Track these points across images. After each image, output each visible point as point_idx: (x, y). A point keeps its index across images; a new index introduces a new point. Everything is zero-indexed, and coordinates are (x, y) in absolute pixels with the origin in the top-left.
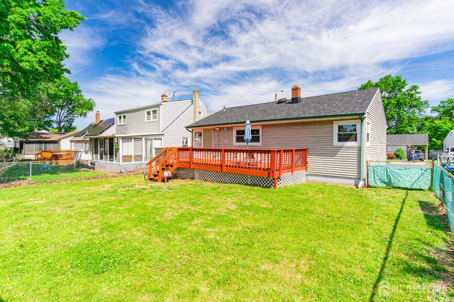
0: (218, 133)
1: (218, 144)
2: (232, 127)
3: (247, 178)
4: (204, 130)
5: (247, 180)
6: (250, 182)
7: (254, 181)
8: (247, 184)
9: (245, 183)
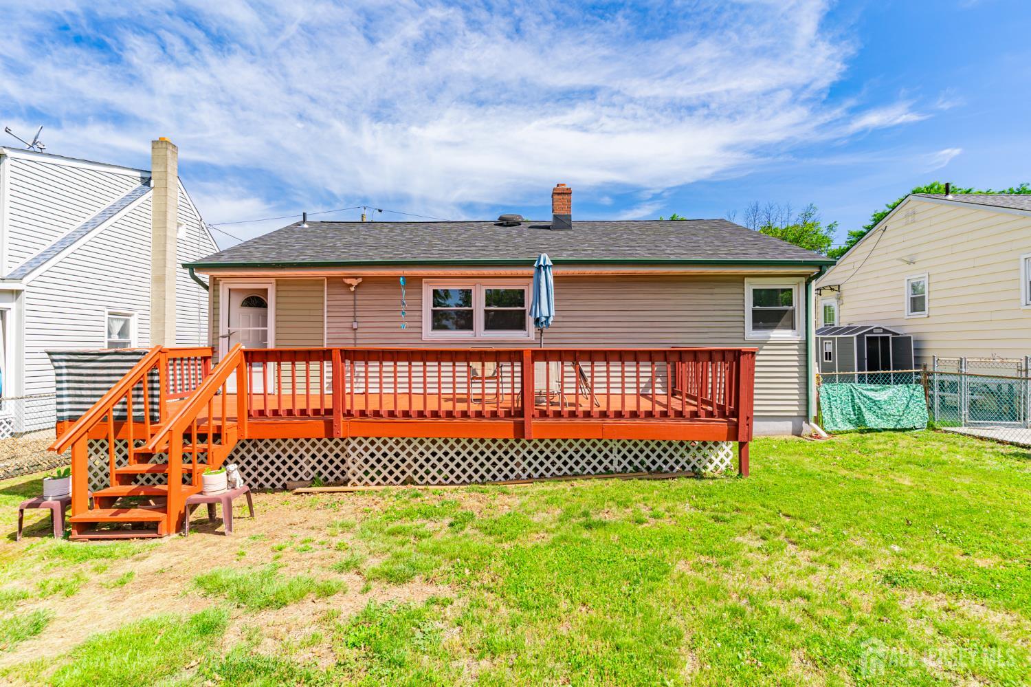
0: (351, 297)
1: (352, 336)
2: (419, 279)
3: (606, 451)
4: (280, 283)
5: (606, 456)
6: (620, 463)
7: (636, 457)
8: (608, 473)
9: (600, 468)
